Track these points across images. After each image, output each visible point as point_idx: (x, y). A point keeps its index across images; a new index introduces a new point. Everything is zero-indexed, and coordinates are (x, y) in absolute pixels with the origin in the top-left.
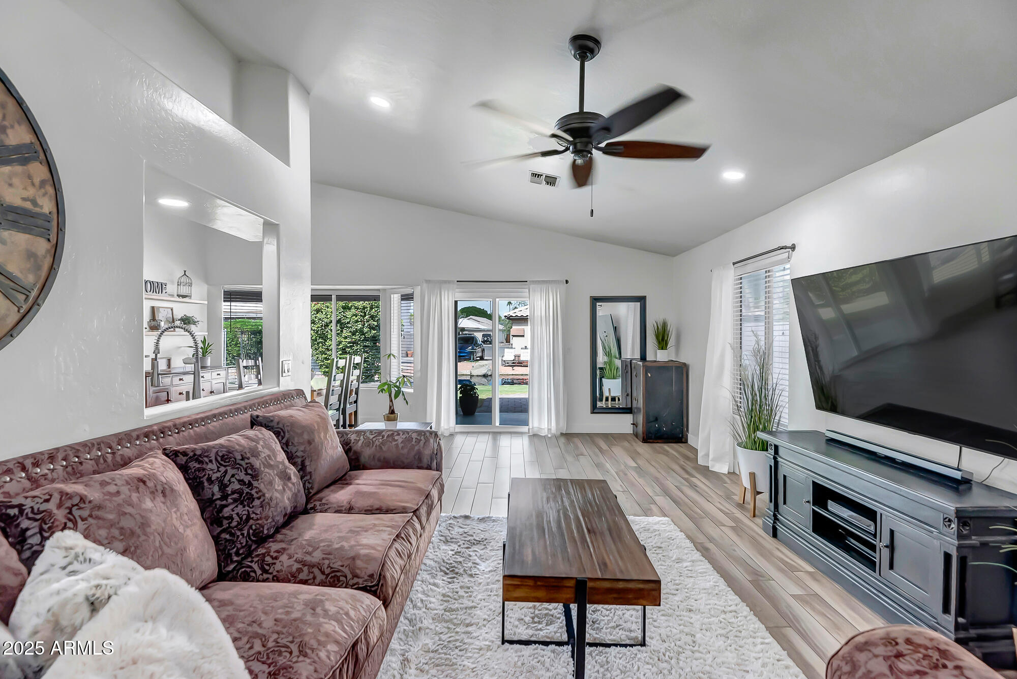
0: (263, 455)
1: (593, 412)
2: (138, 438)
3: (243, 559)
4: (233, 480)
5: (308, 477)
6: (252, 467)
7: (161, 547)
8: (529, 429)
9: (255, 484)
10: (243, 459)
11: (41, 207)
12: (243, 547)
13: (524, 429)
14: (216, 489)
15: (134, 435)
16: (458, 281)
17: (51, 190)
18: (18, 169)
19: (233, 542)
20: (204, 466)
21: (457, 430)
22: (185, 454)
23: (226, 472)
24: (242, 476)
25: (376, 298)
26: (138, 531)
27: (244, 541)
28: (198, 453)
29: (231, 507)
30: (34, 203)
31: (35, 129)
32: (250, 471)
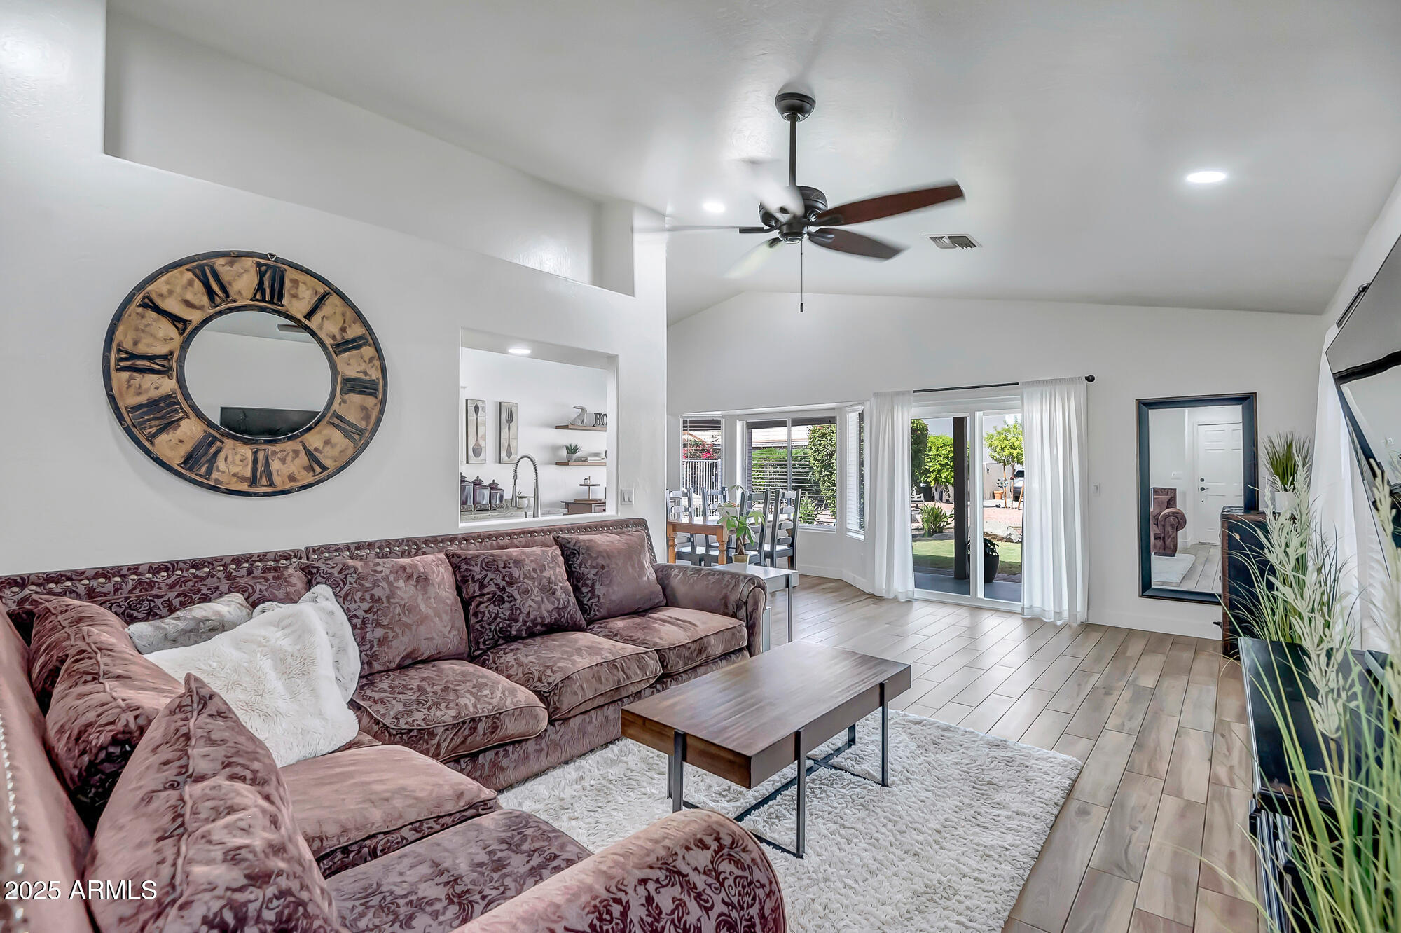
0: (527, 568)
1: (1142, 596)
2: (442, 541)
3: (489, 649)
4: (491, 583)
5: (596, 600)
6: (511, 576)
7: (399, 615)
8: (1023, 608)
9: (509, 589)
10: (504, 568)
11: (370, 376)
12: (490, 639)
13: (1017, 607)
14: (477, 587)
15: (439, 539)
16: (915, 392)
17: (377, 363)
18: (354, 352)
19: (483, 633)
20: (471, 568)
21: (916, 596)
22: (459, 556)
23: (486, 575)
24: (499, 581)
25: (831, 421)
26: (384, 599)
27: (491, 634)
28: (469, 557)
29: (486, 604)
30: (365, 373)
31: (366, 324)
32: (507, 579)
